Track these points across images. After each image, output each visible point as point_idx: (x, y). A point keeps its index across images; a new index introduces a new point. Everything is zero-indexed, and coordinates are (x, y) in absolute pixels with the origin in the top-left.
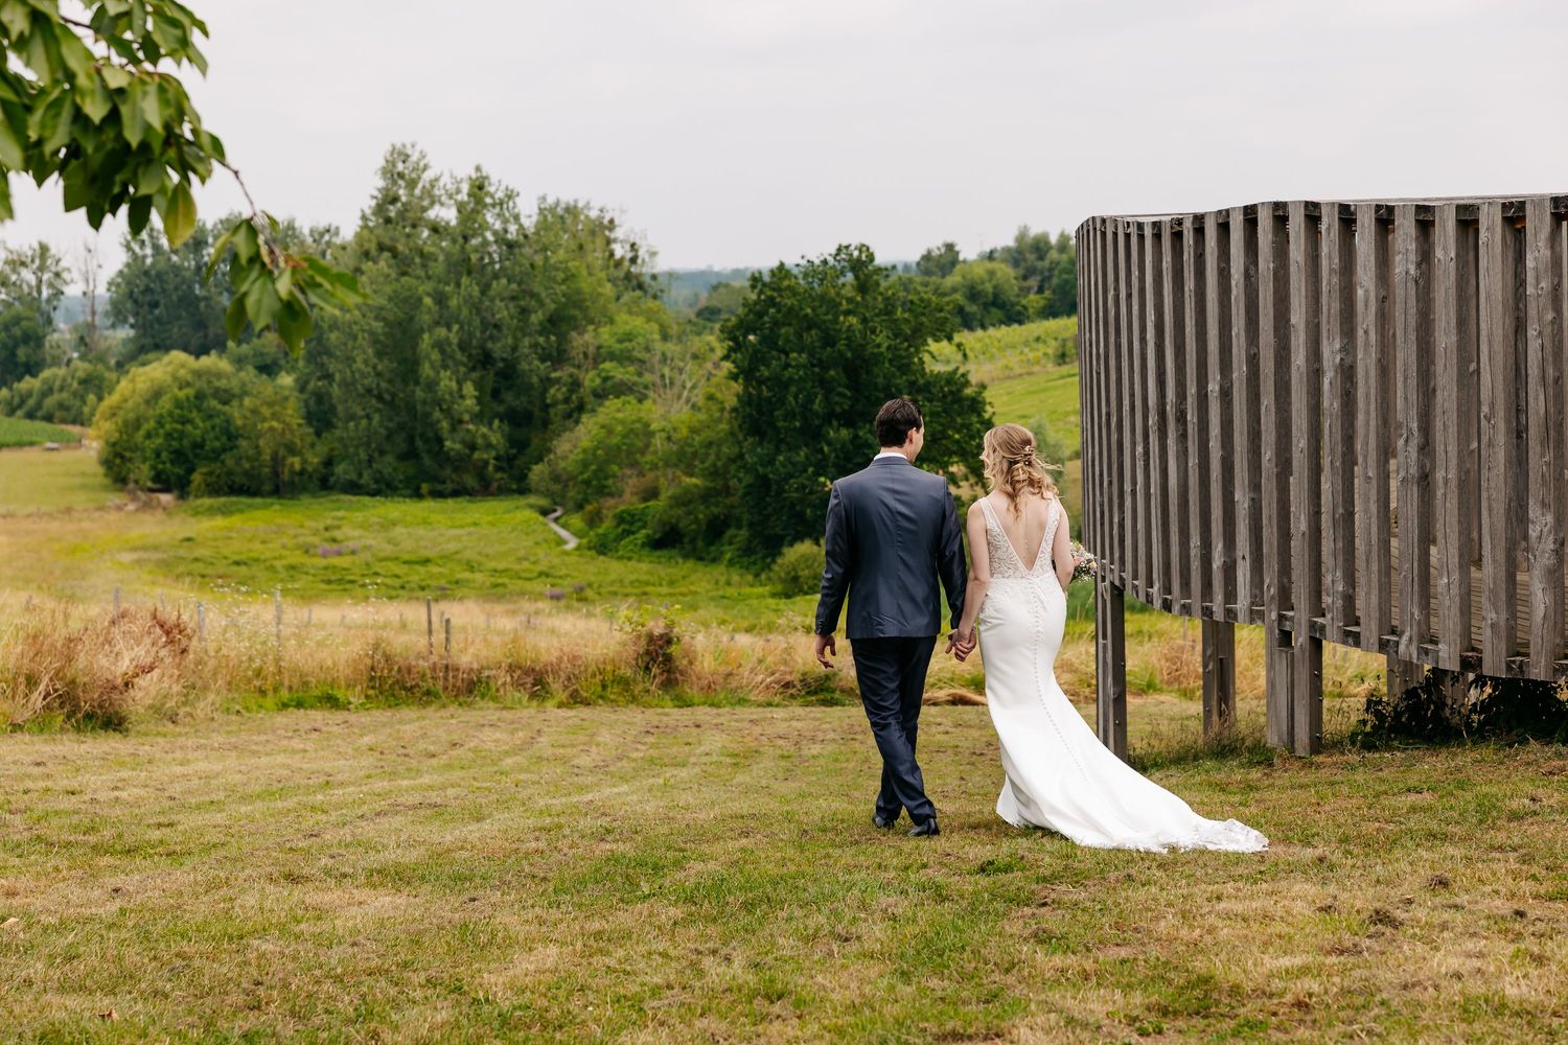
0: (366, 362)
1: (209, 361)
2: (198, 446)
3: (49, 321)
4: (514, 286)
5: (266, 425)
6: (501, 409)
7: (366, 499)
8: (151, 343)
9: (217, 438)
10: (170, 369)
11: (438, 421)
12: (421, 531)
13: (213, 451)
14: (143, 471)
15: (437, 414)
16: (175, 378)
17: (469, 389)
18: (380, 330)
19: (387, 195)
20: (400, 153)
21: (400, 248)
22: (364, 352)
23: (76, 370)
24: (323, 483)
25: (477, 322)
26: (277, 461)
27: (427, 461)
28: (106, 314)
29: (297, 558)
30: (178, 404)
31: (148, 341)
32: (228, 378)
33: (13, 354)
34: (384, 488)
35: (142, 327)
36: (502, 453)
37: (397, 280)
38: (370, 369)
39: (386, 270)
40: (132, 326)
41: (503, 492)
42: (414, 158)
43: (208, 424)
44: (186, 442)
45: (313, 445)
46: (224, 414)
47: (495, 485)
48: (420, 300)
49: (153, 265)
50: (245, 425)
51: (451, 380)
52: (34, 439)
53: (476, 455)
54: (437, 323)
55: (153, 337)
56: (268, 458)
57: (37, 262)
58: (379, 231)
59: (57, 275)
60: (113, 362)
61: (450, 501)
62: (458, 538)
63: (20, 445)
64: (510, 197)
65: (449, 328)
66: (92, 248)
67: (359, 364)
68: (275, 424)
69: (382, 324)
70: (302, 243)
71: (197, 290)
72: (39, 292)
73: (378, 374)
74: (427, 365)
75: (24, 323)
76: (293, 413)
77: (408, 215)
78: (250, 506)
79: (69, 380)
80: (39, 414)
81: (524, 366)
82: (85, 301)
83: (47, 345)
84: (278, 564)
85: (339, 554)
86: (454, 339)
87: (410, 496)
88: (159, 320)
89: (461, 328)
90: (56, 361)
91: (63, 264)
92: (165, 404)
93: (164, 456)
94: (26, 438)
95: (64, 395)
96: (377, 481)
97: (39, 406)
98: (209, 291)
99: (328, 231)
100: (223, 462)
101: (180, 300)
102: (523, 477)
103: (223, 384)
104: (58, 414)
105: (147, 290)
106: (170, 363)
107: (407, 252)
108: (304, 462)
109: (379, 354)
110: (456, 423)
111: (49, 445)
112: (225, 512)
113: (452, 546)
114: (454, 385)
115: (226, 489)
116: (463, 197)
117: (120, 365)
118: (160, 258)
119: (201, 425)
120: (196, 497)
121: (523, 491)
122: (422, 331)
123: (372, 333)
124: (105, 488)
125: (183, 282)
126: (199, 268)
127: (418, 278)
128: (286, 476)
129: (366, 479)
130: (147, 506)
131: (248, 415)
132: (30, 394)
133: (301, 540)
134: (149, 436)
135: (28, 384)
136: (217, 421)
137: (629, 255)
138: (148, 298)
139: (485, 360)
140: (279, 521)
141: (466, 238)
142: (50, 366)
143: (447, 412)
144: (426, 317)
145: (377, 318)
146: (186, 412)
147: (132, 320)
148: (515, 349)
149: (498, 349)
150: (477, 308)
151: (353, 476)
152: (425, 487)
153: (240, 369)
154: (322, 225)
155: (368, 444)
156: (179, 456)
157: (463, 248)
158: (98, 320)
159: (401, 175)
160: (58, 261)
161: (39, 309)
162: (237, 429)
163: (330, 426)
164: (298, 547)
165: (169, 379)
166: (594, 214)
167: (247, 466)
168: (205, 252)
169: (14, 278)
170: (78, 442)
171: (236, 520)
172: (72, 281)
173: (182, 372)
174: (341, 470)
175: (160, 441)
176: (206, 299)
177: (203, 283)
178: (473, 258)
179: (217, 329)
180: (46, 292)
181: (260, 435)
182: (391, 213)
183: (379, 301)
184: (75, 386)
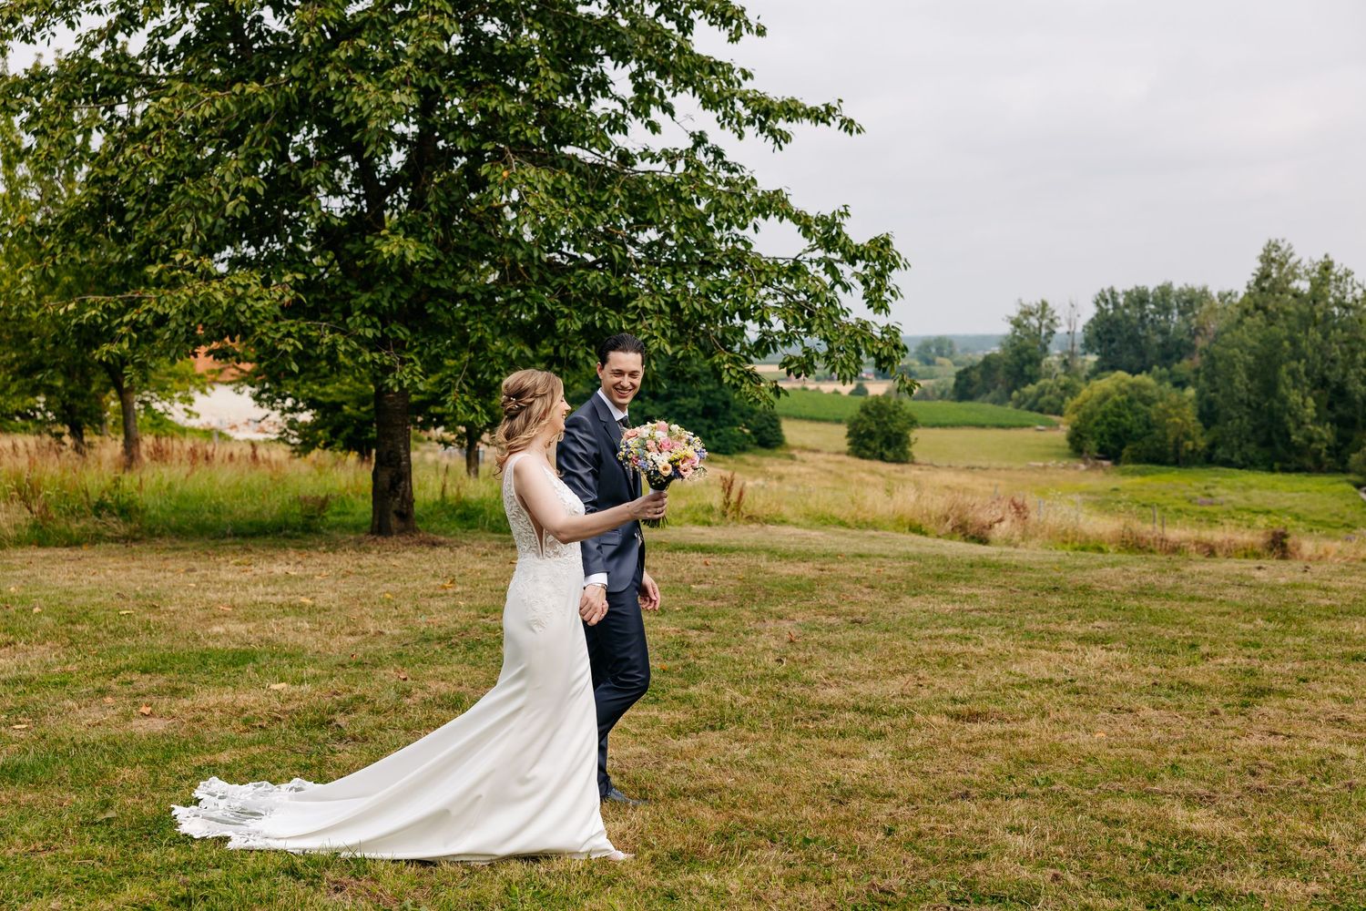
0: (1241, 382)
1: (1138, 378)
2: (1128, 432)
3: (1045, 349)
4: (1346, 334)
5: (1172, 420)
6: (1333, 416)
7: (1236, 471)
8: (1108, 364)
9: (1140, 427)
10: (1115, 382)
11: (1288, 423)
12: (1268, 493)
13: (1137, 435)
14: (1092, 445)
15: (1287, 417)
16: (1118, 388)
17: (1310, 401)
18: (1251, 362)
19: (1262, 273)
20: (1273, 246)
21: (1270, 307)
22: (1240, 376)
23: (1060, 381)
24: (1209, 459)
25: (1319, 357)
26: (1177, 443)
27: (1280, 448)
28: (1082, 346)
29: (1182, 505)
30: (1117, 405)
31: (1105, 364)
32: (1152, 390)
33: (1022, 370)
34: (1248, 464)
35: (1104, 356)
36: (1332, 444)
37: (1267, 329)
38: (1244, 387)
39: (1259, 323)
40: (1097, 354)
41: (1331, 471)
42: (1284, 247)
43: (1135, 418)
44: (1120, 429)
45: (1202, 435)
46: (1146, 412)
47: (1326, 466)
48: (1281, 341)
49: (1112, 315)
50: (1158, 420)
51: (1298, 395)
52: (1030, 423)
53: (1313, 446)
54: (1292, 358)
55: (1111, 361)
56: (1172, 441)
57: (1040, 313)
58: (1257, 297)
59: (1052, 321)
60: (1083, 374)
61: (1293, 476)
62: (1293, 499)
63: (1022, 426)
64: (1347, 275)
65: (1299, 361)
66: (1075, 304)
67: (1237, 384)
68: (1178, 420)
69: (1253, 358)
70: (1212, 301)
71: (1141, 333)
72: (1040, 332)
73: (1249, 390)
74: (1282, 386)
75: (1030, 351)
76: (1190, 414)
77: (1276, 286)
78: (1159, 472)
79: (1055, 387)
80: (1036, 408)
81: (1350, 388)
82: (1067, 337)
83: (1043, 365)
84: (1170, 508)
85: (1211, 504)
86: (1302, 370)
87: (1266, 471)
88: (1114, 350)
89: (1308, 361)
90: (1048, 375)
91: (1056, 314)
92: (1109, 404)
93: (1106, 437)
94: (1025, 422)
95: (1052, 397)
96: (1243, 459)
97: (1035, 402)
98: (1147, 332)
99: (1231, 294)
100: (1143, 442)
101: (1129, 338)
102: (1345, 462)
103: (1148, 393)
104: (1047, 408)
105: (1109, 331)
106: (1116, 378)
107: (1274, 310)
108: (1195, 444)
109: (1251, 378)
110: (1300, 424)
111: (1039, 427)
112: (1142, 474)
113: (1288, 504)
114: (1300, 400)
115: (1144, 459)
116: (1314, 275)
117: (1087, 379)
118: (1118, 311)
119: (1130, 418)
120: (1126, 463)
121: (1345, 471)
122: (1281, 362)
123: (1245, 363)
124: (1070, 456)
125: (1131, 327)
126: (1142, 318)
127: (1282, 327)
128: (1183, 453)
129: (1237, 458)
130: (1094, 467)
131: (1161, 413)
132: (1030, 395)
133: (1188, 494)
134: (1097, 424)
135: (1031, 389)
136: (1141, 416)
138: (1108, 336)
139: (1323, 382)
140: (1176, 481)
141: (1315, 302)
142: (1045, 378)
143: (1294, 416)
144: (1285, 355)
145: (1250, 354)
146: (1121, 410)
147: (1097, 350)
148: (1344, 376)
149: (1334, 376)
150: (1319, 349)
151: (1228, 456)
152: (1277, 465)
153: (1160, 384)
154: (1226, 290)
155: (1239, 436)
156: (1115, 437)
157: (1312, 310)
158: (1078, 349)
159: (1273, 260)
160: (1053, 312)
161: (1039, 342)
162: (1153, 422)
163: (1215, 422)
164: (1185, 498)
165: (1114, 389)
167: (1158, 445)
168: (1147, 307)
169: (1025, 322)
170: (1056, 426)
171: (1148, 480)
172: (1061, 325)
173: (1123, 385)
174: (1220, 452)
175: (1103, 428)
176: (1146, 337)
177: (1144, 327)
178: (1319, 315)
179: (1150, 358)
180: (1044, 331)
181: (1167, 427)
182: (1266, 284)
183: (1251, 342)
184: (1058, 391)
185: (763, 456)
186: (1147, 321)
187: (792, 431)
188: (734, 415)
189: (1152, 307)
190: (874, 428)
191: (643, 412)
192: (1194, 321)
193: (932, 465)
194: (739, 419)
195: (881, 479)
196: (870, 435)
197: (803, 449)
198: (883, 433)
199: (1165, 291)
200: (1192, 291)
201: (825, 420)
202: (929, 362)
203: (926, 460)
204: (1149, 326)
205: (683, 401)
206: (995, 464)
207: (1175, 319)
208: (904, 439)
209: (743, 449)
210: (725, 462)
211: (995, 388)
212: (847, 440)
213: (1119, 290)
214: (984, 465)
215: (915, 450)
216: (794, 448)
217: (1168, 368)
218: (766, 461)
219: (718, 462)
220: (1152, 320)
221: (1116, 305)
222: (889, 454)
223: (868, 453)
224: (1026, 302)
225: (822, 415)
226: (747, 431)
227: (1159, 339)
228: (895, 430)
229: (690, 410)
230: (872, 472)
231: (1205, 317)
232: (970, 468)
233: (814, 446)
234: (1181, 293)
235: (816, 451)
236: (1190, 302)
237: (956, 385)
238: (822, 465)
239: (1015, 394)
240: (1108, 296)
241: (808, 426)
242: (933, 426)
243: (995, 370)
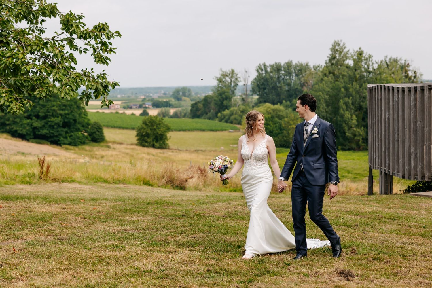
0: (323, 108)
1: (277, 106)
3: (233, 93)
5: (291, 126)
8: (263, 100)
9: (277, 130)
10: (265, 108)
11: (344, 127)
13: (276, 134)
16: (267, 111)
17: (354, 117)
18: (328, 98)
19: (332, 56)
20: (337, 43)
21: (336, 72)
22: (323, 105)
23: (240, 108)
25: (358, 96)
27: (341, 139)
28: (250, 91)
31: (261, 100)
32: (283, 112)
33: (222, 103)
35: (261, 96)
36: (364, 137)
37: (334, 83)
38: (324, 110)
39: (331, 80)
40: (258, 95)
41: (364, 149)
42: (341, 45)
43: (275, 126)
46: (280, 123)
47: (362, 147)
48: (341, 89)
49: (265, 76)
50: (285, 126)
51: (349, 114)
52: (226, 129)
53: (356, 138)
54: (345, 96)
55: (264, 98)
56: (292, 136)
57: (231, 75)
58: (330, 68)
59: (236, 79)
60: (251, 105)
61: (347, 152)
62: (347, 163)
63: (222, 130)
64: (370, 57)
65: (349, 98)
66: (247, 71)
67: (321, 109)
69: (328, 96)
70: (310, 70)
71: (278, 85)
72: (231, 84)
73: (326, 112)
74: (341, 110)
75: (226, 94)
77: (338, 62)
79: (238, 111)
80: (229, 121)
82: (244, 87)
83: (232, 100)
86: (350, 102)
88: (266, 93)
89: (353, 98)
90: (235, 105)
91: (238, 76)
94: (224, 128)
95: (236, 116)
97: (229, 118)
98: (281, 85)
99: (319, 66)
100: (278, 137)
101: (273, 87)
103: (281, 113)
104: (234, 121)
105: (263, 84)
106: (266, 107)
107: (338, 74)
109: (328, 106)
110: (350, 128)
111: (231, 131)
114: (350, 116)
115: (279, 146)
116: (355, 57)
117: (253, 107)
118: (267, 74)
119: (272, 126)
122: (341, 99)
123: (325, 99)
125: (273, 82)
126: (278, 78)
127: (341, 82)
131: (286, 123)
132: (227, 115)
135: (226, 112)
136: (277, 125)
137: (414, 75)
138: (263, 86)
139: (360, 108)
141: (356, 70)
142: (233, 107)
143: (347, 124)
144: (342, 95)
145: (327, 95)
146: (268, 122)
147: (258, 93)
149: (364, 105)
150: (358, 92)
153: (286, 109)
154: (317, 64)
157: (354, 74)
159: (337, 50)
160: (237, 75)
161: (230, 89)
162: (283, 127)
166: (403, 62)
167: (285, 139)
168: (281, 73)
169: (224, 80)
170: (238, 130)
172: (241, 81)
173: (269, 110)
176: (280, 87)
177: (279, 82)
178: (358, 76)
179: (282, 96)
180: (233, 84)
181: (289, 130)
182: (334, 62)
183: (328, 89)
184: (240, 113)
185: (94, 146)
186: (281, 79)
187: (108, 134)
188: (79, 126)
189: (283, 72)
190: (149, 132)
191: (32, 125)
192: (302, 79)
193: (178, 150)
194: (82, 128)
195: (153, 157)
196: (148, 135)
197: (114, 142)
198: (154, 134)
199: (289, 65)
200: (302, 65)
201: (127, 128)
202: (179, 99)
203: (175, 147)
204: (282, 82)
205: (52, 119)
206: (209, 149)
207: (294, 78)
208: (164, 137)
209: (84, 143)
210: (75, 150)
211: (210, 111)
212: (136, 138)
213: (267, 64)
214: (203, 149)
215: (170, 142)
216: (109, 142)
217: (290, 101)
218: (95, 149)
219: (71, 149)
220: (283, 79)
221: (266, 72)
222: (157, 145)
223: (147, 144)
224: (224, 70)
225: (125, 126)
226: (86, 134)
227: (286, 88)
228: (160, 132)
229: (56, 124)
230: (148, 154)
231: (308, 78)
232: (197, 151)
233: (120, 141)
234: (297, 66)
235: (121, 144)
236: (300, 70)
237: (191, 110)
238: (124, 150)
239: (219, 115)
240: (263, 67)
241: (118, 131)
242: (180, 131)
243: (209, 103)
